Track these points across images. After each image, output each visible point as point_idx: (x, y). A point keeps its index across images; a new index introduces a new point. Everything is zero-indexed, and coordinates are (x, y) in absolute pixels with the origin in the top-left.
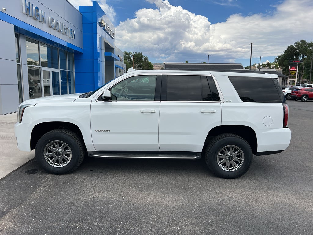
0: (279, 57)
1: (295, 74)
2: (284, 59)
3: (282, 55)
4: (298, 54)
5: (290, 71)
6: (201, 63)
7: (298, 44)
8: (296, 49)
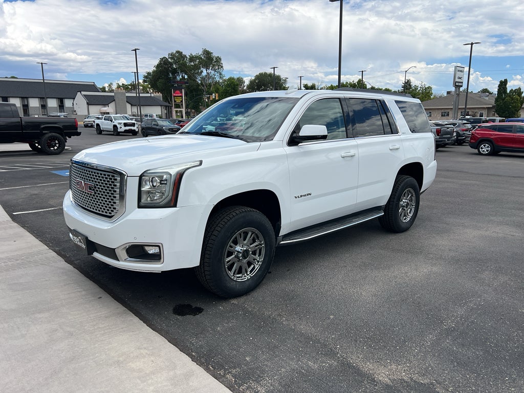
0: (149, 74)
1: (182, 101)
2: (157, 77)
3: (154, 72)
4: (175, 72)
5: (174, 96)
6: (6, 78)
7: (172, 56)
8: (171, 64)
